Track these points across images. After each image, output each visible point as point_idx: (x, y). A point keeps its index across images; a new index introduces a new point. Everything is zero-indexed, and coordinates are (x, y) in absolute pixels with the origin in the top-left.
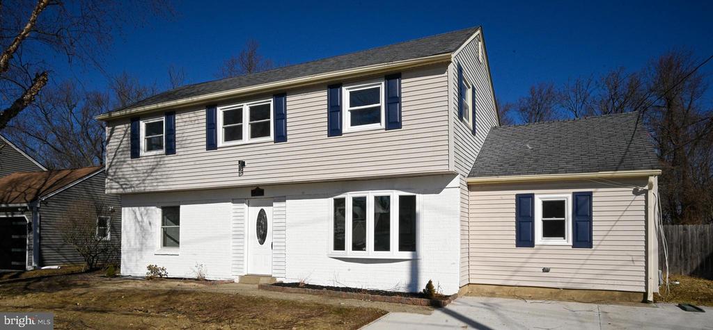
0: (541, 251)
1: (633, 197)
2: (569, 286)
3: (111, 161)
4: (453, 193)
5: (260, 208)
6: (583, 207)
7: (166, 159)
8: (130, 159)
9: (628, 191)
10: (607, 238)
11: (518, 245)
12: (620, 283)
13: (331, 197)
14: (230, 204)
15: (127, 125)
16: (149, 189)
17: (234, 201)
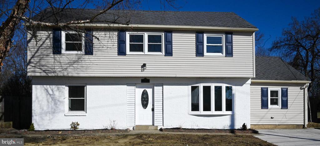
0: (271, 111)
1: (300, 90)
2: (280, 124)
3: (33, 54)
4: (247, 86)
5: (144, 89)
6: (285, 94)
7: (85, 57)
8: (52, 54)
9: (298, 88)
10: (292, 105)
11: (262, 108)
12: (296, 122)
13: (190, 85)
14: (125, 87)
15: (50, 32)
16: (70, 75)
17: (128, 85)
